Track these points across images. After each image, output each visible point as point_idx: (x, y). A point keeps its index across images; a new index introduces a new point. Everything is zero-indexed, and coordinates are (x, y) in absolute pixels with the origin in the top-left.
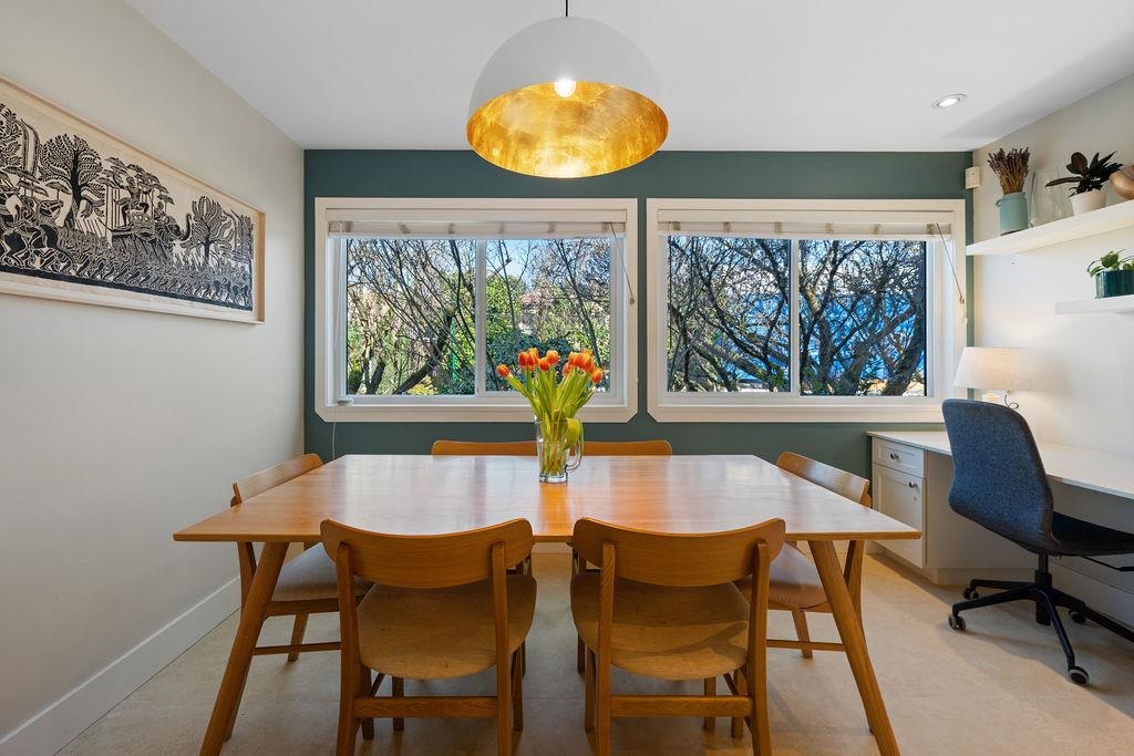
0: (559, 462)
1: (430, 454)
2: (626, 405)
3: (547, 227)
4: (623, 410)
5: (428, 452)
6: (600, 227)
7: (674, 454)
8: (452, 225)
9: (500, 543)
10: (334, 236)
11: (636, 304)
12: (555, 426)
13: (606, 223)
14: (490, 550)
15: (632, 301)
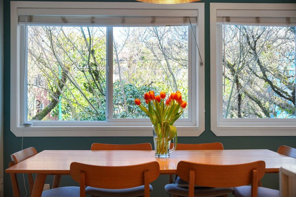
0: (165, 148)
1: (90, 150)
2: (198, 126)
3: (150, 19)
4: (196, 129)
5: (89, 149)
6: (182, 19)
7: (225, 149)
8: (93, 18)
9: (147, 170)
10: (21, 24)
11: (204, 66)
12: (163, 129)
13: (186, 17)
14: (143, 173)
15: (201, 64)
